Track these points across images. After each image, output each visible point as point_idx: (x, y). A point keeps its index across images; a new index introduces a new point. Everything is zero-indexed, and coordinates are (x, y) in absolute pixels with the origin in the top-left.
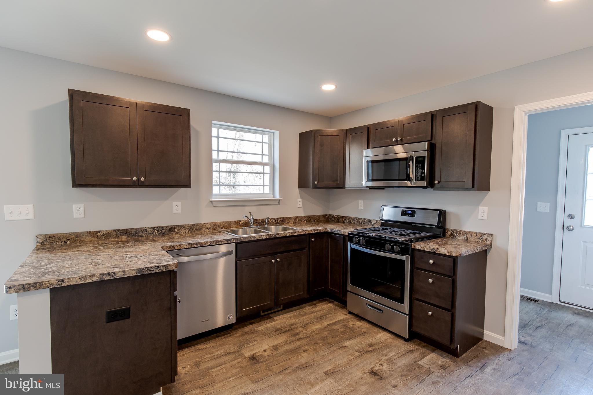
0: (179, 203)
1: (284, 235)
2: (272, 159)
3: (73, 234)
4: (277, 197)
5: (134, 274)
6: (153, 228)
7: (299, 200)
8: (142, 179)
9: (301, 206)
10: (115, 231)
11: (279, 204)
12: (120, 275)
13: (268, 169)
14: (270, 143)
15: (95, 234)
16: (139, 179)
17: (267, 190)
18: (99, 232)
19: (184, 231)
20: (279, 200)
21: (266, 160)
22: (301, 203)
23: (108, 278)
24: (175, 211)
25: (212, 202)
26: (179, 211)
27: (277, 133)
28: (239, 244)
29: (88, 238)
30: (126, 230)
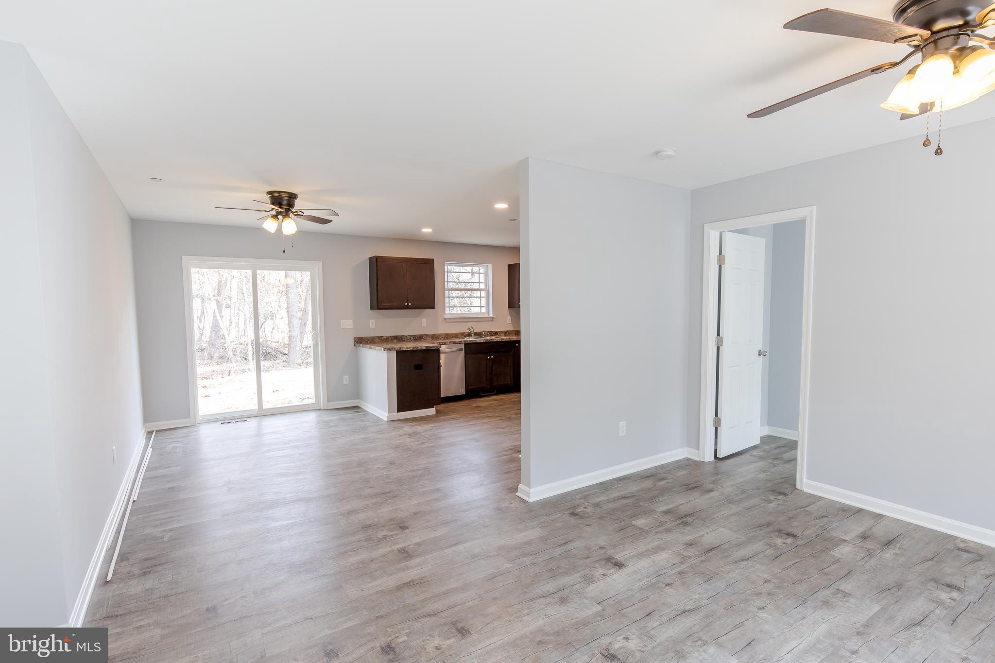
0: (425, 319)
1: (496, 341)
2: (487, 285)
3: (371, 337)
4: (491, 315)
5: (424, 348)
6: (411, 336)
7: (509, 318)
8: (410, 304)
9: (510, 322)
10: (390, 336)
11: (492, 320)
12: (419, 348)
13: (483, 294)
14: (485, 273)
15: (380, 338)
16: (408, 304)
17: (483, 310)
18: (382, 337)
19: (428, 338)
20: (493, 318)
21: (482, 286)
22: (510, 320)
23: (415, 349)
24: (423, 325)
25: (445, 319)
26: (425, 325)
27: (490, 266)
28: (467, 345)
29: (378, 340)
30: (396, 336)
